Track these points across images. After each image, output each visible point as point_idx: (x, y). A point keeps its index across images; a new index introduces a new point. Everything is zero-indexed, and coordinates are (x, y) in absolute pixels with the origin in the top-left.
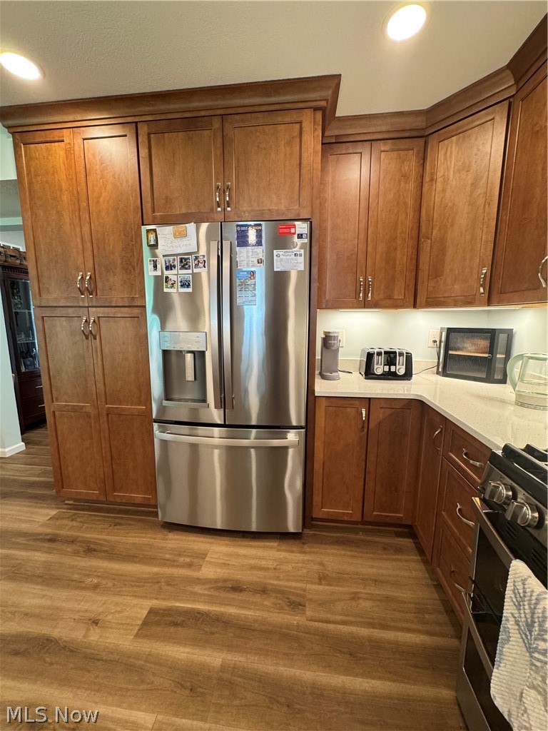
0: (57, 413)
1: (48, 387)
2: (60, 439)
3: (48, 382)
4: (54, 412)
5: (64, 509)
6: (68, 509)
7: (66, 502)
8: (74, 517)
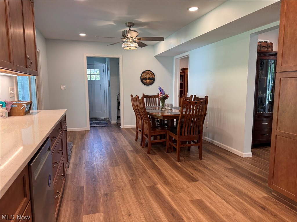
0: (278, 137)
1: (276, 120)
2: (277, 152)
3: (276, 117)
4: (276, 135)
5: (271, 196)
6: (272, 197)
7: (272, 193)
8: (276, 203)
